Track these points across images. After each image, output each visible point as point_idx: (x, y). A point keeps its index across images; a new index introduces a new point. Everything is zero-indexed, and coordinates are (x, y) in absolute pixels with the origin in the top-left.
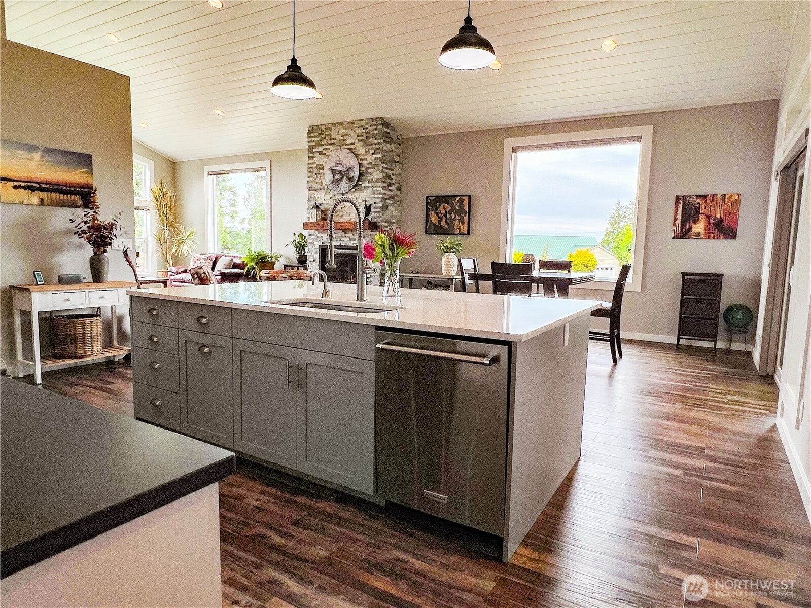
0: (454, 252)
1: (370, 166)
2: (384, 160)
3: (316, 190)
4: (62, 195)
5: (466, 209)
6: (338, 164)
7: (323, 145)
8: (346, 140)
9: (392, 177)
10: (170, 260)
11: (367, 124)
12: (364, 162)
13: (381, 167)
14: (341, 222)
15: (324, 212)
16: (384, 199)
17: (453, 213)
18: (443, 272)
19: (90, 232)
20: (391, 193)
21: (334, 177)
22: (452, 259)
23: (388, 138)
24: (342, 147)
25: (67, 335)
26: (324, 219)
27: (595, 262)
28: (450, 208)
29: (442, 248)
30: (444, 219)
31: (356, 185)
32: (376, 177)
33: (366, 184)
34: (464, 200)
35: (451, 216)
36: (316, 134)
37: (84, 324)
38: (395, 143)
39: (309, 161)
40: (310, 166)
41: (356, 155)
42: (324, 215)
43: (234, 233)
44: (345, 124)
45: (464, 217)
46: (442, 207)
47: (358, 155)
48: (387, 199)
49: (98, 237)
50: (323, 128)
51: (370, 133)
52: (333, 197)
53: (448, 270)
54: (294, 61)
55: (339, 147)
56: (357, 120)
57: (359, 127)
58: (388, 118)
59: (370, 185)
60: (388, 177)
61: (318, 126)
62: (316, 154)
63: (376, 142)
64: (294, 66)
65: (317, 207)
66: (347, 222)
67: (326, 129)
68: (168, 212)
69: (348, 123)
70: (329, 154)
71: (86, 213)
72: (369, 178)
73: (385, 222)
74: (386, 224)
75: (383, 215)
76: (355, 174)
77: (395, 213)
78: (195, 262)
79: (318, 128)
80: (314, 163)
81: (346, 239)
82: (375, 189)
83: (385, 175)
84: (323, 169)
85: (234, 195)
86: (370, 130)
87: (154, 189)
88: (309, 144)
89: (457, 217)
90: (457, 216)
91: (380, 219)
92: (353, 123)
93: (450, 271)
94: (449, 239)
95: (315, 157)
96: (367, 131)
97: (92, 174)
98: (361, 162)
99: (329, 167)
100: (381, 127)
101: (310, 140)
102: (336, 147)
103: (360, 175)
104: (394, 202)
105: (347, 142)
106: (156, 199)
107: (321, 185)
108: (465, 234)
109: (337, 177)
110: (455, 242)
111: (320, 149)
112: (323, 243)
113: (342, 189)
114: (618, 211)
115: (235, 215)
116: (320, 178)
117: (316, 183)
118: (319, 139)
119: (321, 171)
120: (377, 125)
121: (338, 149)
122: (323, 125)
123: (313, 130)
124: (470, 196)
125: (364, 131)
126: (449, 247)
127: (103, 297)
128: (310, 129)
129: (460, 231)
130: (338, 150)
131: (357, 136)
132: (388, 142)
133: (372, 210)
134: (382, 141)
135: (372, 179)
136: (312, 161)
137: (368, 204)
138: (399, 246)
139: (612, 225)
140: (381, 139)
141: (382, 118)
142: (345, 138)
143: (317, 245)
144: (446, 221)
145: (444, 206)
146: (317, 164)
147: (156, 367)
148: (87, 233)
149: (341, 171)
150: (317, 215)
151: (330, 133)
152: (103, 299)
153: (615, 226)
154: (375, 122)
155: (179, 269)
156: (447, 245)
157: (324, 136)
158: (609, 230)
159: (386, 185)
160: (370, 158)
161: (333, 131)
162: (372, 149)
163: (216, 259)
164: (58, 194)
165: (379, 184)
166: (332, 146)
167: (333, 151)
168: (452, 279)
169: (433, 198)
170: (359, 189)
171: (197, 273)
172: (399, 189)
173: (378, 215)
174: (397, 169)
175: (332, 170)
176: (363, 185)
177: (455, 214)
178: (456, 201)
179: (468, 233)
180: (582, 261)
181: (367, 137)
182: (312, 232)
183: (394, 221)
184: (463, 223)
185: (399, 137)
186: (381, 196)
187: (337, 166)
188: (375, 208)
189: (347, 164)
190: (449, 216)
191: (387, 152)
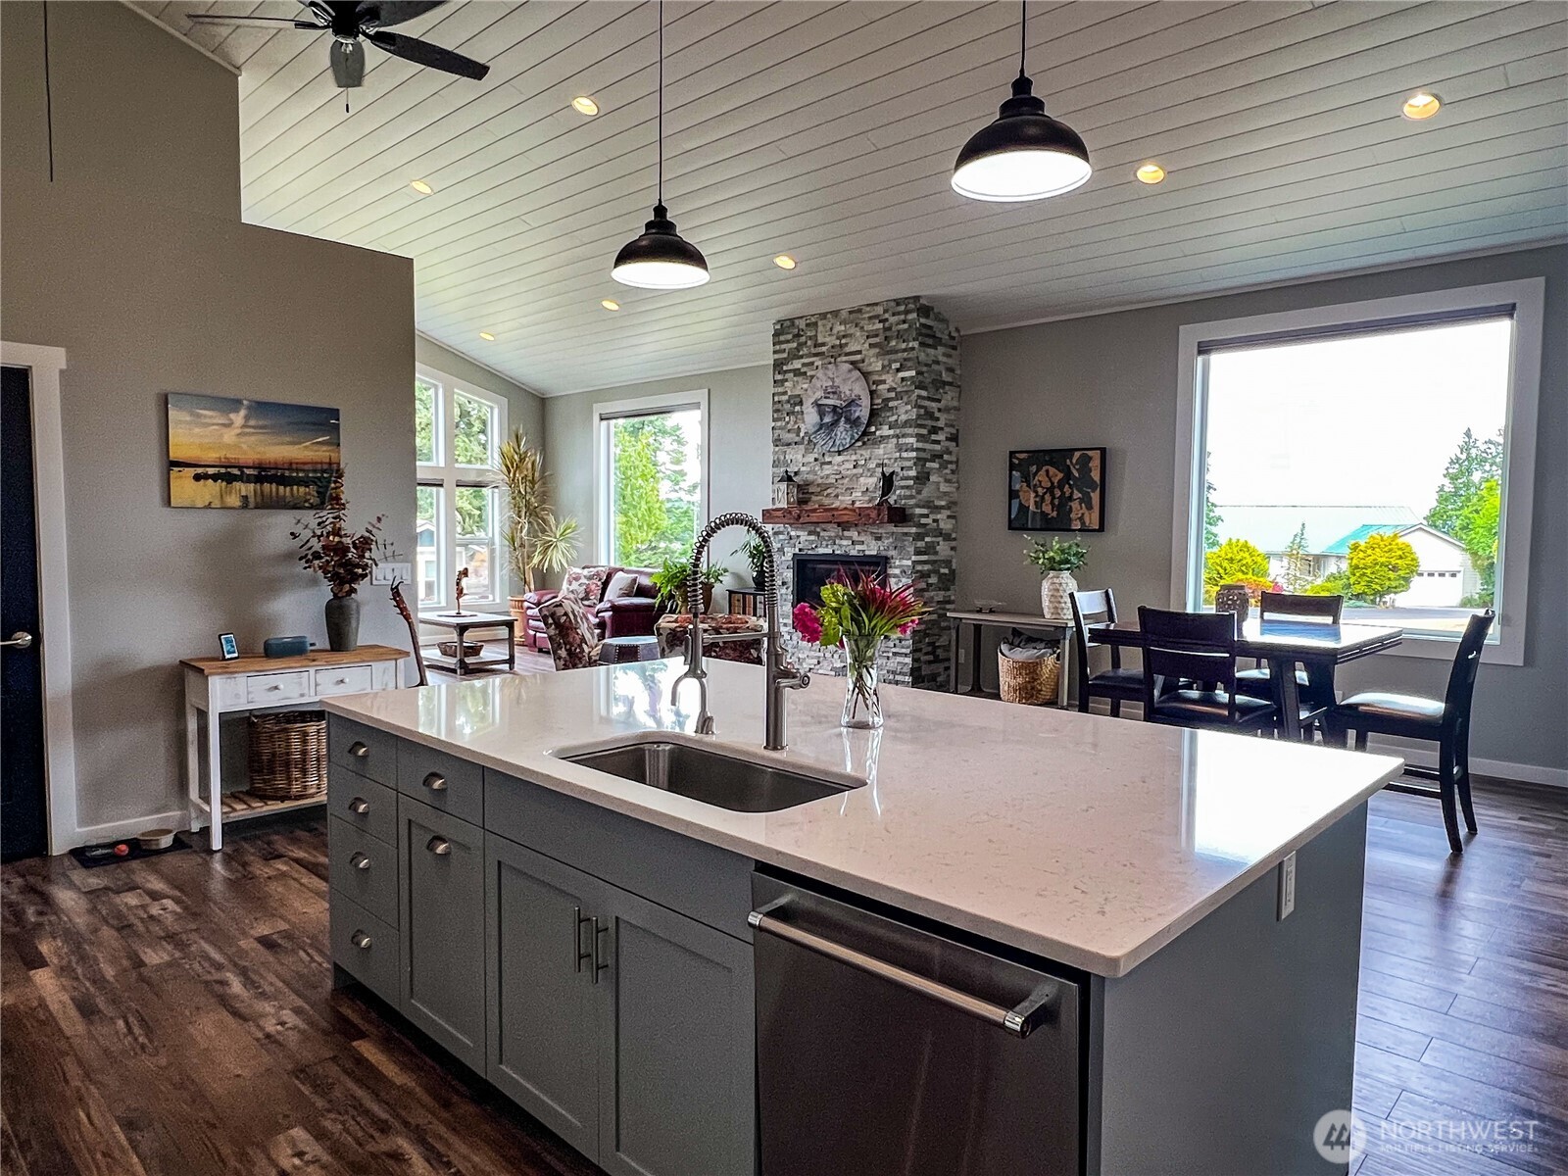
0: (1068, 569)
1: (893, 395)
2: (921, 382)
3: (789, 444)
4: (281, 488)
5: (1096, 476)
6: (829, 393)
7: (802, 357)
8: (846, 344)
9: (937, 414)
10: (530, 577)
11: (886, 311)
12: (880, 387)
13: (914, 397)
14: (836, 509)
15: (803, 488)
16: (920, 461)
17: (1067, 486)
18: (1046, 611)
19: (327, 556)
20: (937, 447)
21: (822, 420)
22: (1064, 585)
23: (928, 337)
24: (839, 359)
25: (274, 754)
26: (802, 502)
27: (1413, 560)
28: (1061, 475)
29: (1041, 562)
30: (1048, 497)
31: (865, 433)
32: (904, 418)
33: (885, 431)
34: (1090, 458)
35: (1063, 493)
36: (790, 337)
37: (305, 734)
38: (945, 345)
39: (777, 390)
40: (776, 399)
41: (866, 375)
42: (803, 493)
43: (677, 511)
44: (844, 314)
45: (1092, 494)
46: (1042, 472)
47: (869, 373)
48: (926, 460)
49: (341, 565)
50: (802, 324)
51: (893, 329)
52: (821, 457)
53: (1056, 608)
54: (660, 211)
55: (833, 360)
56: (868, 305)
57: (870, 318)
58: (928, 297)
59: (891, 432)
60: (930, 415)
61: (792, 320)
62: (788, 376)
63: (904, 346)
64: (661, 222)
65: (789, 479)
66: (846, 509)
67: (807, 325)
68: (528, 490)
69: (851, 313)
70: (812, 373)
71: (320, 520)
72: (890, 419)
73: (923, 507)
74: (925, 511)
75: (919, 492)
76: (863, 412)
77: (944, 488)
78: (570, 583)
79: (793, 324)
80: (785, 393)
81: (845, 542)
82: (902, 441)
83: (922, 411)
84: (801, 403)
85: (680, 442)
86: (891, 324)
87: (505, 450)
88: (777, 356)
89: (1077, 495)
90: (1075, 491)
91: (912, 502)
92: (859, 311)
93: (1059, 611)
94: (1056, 542)
95: (786, 380)
96: (887, 325)
97: (339, 445)
98: (874, 387)
99: (813, 401)
100: (915, 315)
101: (778, 347)
102: (826, 361)
103: (873, 413)
104: (943, 466)
105: (847, 350)
106: (507, 466)
107: (798, 435)
108: (1094, 530)
109: (827, 419)
110: (1070, 547)
111: (797, 364)
112: (800, 550)
113: (838, 442)
114: (1465, 448)
115: (680, 478)
116: (796, 423)
117: (789, 431)
118: (795, 345)
119: (797, 408)
120: (907, 312)
121: (830, 363)
122: (801, 317)
123: (785, 329)
124: (1103, 451)
125: (881, 325)
126: (1058, 559)
127: (342, 681)
128: (778, 327)
129: (1083, 523)
130: (830, 366)
131: (868, 337)
132: (929, 346)
133: (896, 483)
134: (916, 344)
135: (897, 421)
136: (780, 390)
137: (888, 471)
138: (875, 614)
139: (1453, 478)
140: (914, 340)
141: (917, 298)
142: (843, 341)
143: (789, 553)
144: (1052, 503)
145: (1047, 471)
146: (789, 393)
147: (361, 865)
148: (322, 558)
149: (835, 407)
150: (788, 494)
151: (813, 333)
152: (342, 685)
153: (1459, 481)
154: (902, 308)
155: (542, 596)
156: (1052, 554)
157: (803, 339)
158: (1446, 489)
159: (924, 432)
160: (890, 380)
161: (820, 328)
162: (895, 361)
163: (609, 577)
164: (274, 486)
165: (910, 431)
166: (818, 358)
167: (820, 367)
168: (1064, 628)
169: (1022, 456)
170: (870, 442)
171: (553, 615)
172: (954, 438)
173: (908, 493)
174: (949, 398)
175: (819, 406)
176: (878, 433)
177: (1070, 486)
178: (1074, 461)
179: (1101, 529)
180: (1383, 560)
181: (886, 337)
182: (780, 527)
183: (943, 503)
184: (1090, 507)
185: (954, 334)
186: (914, 454)
187: (829, 398)
188: (902, 479)
189: (848, 393)
190: (1058, 493)
191: (926, 365)
